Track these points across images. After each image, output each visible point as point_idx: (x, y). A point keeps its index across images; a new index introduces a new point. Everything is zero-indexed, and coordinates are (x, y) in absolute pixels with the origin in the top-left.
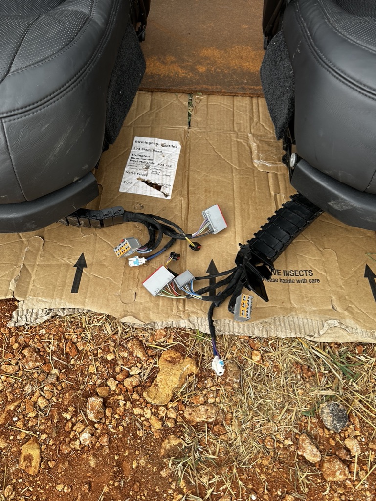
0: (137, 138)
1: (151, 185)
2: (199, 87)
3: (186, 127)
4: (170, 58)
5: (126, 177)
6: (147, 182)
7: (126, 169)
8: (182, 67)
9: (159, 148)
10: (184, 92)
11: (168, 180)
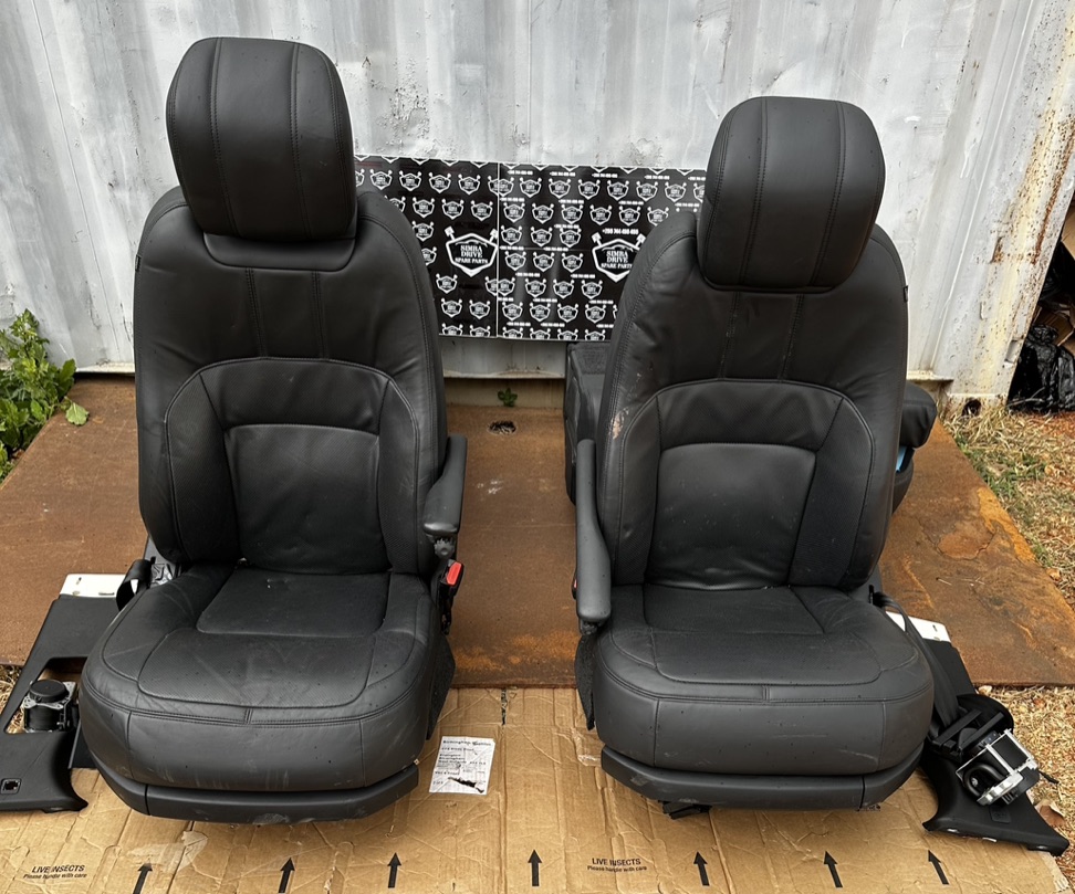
0: (444, 738)
1: (463, 783)
2: (512, 681)
3: (500, 724)
4: (478, 649)
5: (435, 778)
6: (459, 781)
7: (435, 770)
8: (492, 660)
9: (471, 746)
10: (496, 687)
11: (482, 777)
